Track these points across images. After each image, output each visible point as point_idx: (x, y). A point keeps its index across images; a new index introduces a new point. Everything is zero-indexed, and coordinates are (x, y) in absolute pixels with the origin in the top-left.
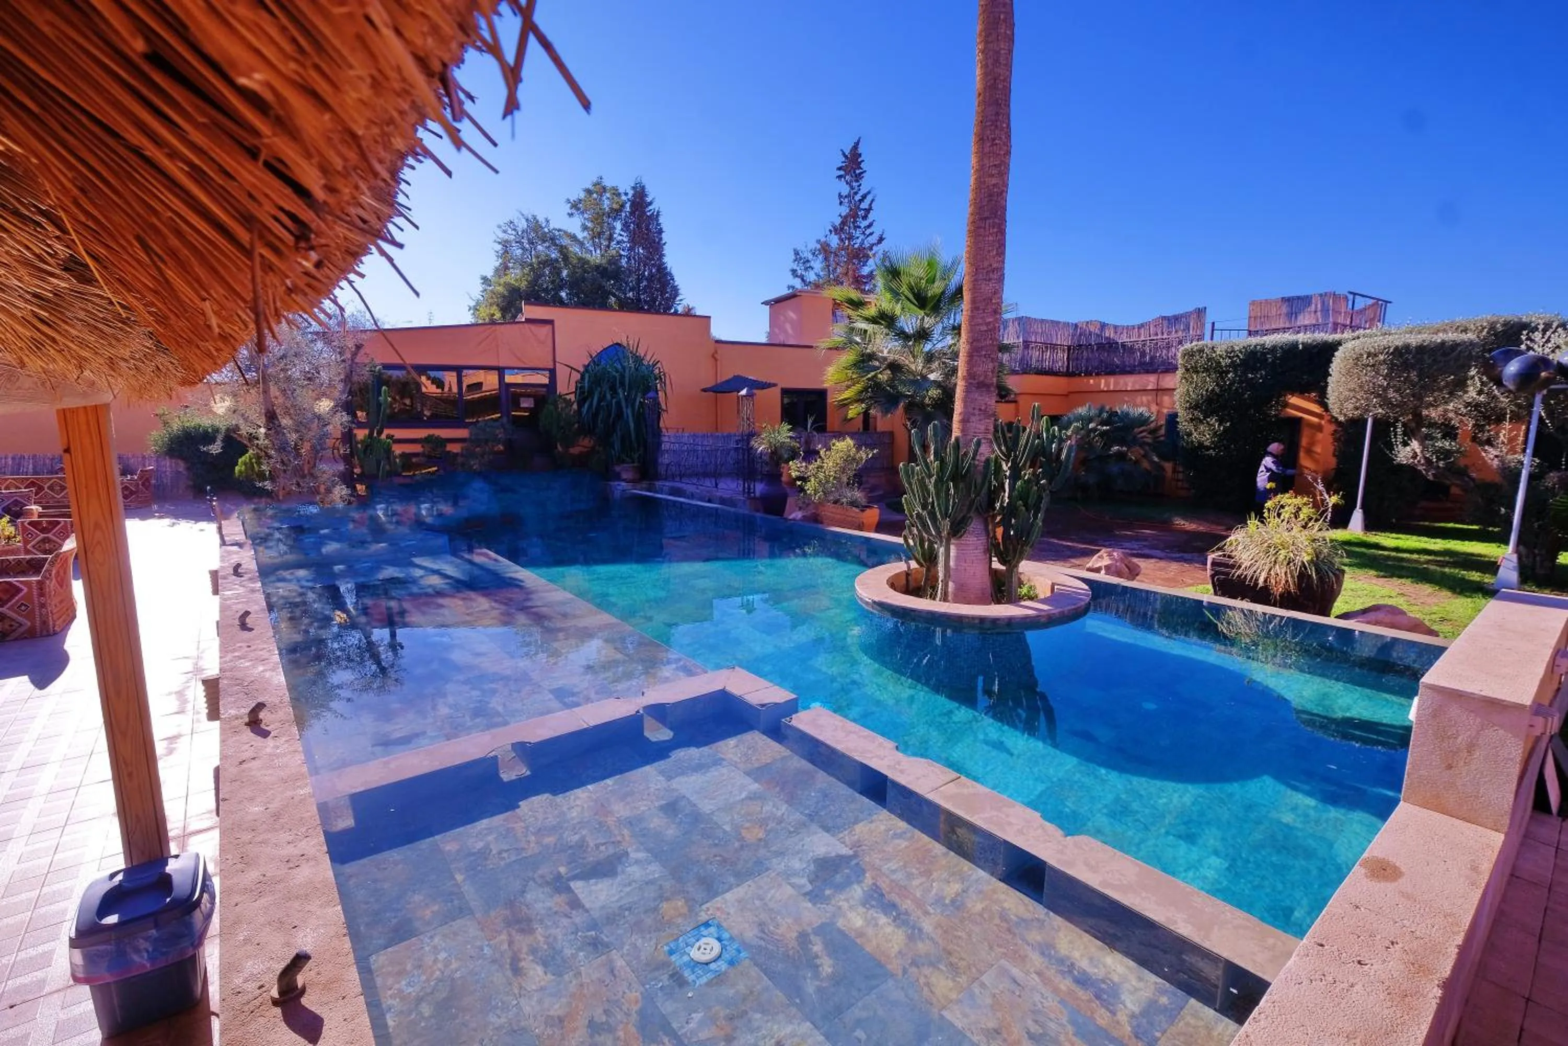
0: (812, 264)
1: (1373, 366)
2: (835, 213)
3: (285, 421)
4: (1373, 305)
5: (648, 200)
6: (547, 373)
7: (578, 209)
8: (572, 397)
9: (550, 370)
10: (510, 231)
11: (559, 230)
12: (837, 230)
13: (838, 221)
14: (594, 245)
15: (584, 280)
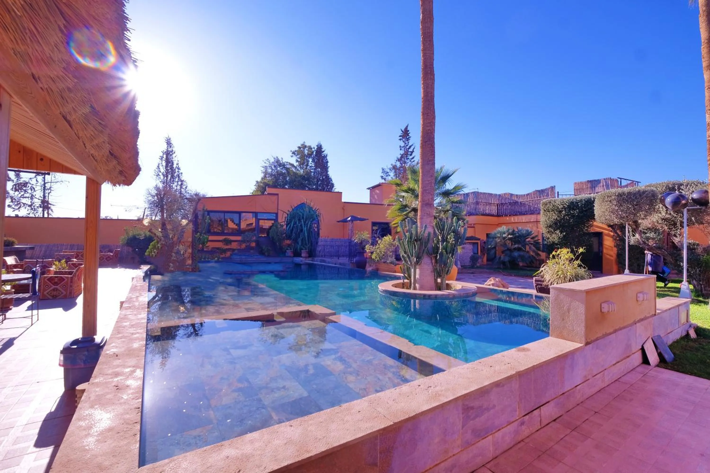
0: (390, 174)
1: (610, 201)
2: (399, 153)
3: (169, 227)
4: (631, 183)
5: (323, 150)
6: (275, 215)
7: (295, 154)
8: (283, 223)
9: (276, 213)
10: (267, 163)
11: (287, 162)
12: (399, 160)
13: (399, 156)
14: (300, 168)
15: (295, 181)
